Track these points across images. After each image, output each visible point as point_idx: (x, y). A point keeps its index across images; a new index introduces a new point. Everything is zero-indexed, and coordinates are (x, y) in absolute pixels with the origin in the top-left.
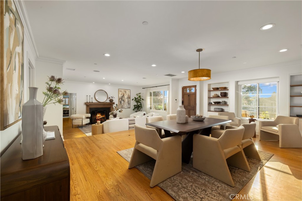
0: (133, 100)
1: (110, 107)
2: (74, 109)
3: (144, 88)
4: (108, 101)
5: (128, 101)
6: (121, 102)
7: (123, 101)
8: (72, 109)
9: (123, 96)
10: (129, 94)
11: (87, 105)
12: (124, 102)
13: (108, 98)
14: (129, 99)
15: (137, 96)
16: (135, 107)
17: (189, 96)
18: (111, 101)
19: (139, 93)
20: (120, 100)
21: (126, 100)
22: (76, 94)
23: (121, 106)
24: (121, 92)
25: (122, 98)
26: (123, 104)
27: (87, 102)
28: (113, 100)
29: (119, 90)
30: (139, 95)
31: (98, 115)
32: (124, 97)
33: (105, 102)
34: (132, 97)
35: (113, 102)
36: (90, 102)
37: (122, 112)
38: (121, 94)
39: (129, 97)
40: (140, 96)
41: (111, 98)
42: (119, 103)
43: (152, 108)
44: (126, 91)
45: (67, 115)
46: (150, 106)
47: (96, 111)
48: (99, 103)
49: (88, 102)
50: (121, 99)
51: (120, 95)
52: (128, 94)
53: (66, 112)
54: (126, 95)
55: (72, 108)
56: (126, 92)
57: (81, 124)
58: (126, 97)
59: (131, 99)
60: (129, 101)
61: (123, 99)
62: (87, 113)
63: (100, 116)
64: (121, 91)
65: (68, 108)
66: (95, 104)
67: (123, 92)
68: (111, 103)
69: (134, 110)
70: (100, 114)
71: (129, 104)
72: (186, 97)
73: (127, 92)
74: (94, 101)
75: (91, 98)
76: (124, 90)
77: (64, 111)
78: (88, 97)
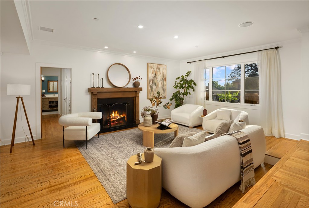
1: (134, 96)
2: (68, 101)
3: (190, 63)
4: (130, 86)
5: (163, 86)
6: (151, 88)
7: (155, 84)
8: (63, 101)
9: (155, 76)
10: (165, 74)
11: (93, 92)
12: (157, 87)
13: (131, 79)
14: (165, 82)
18: (136, 85)
20: (151, 83)
21: (160, 84)
22: (71, 69)
23: (152, 95)
24: (152, 69)
25: (153, 80)
26: (155, 90)
27: (93, 87)
28: (139, 84)
29: (149, 65)
31: (113, 115)
32: (157, 78)
33: (126, 87)
35: (140, 87)
36: (98, 87)
38: (152, 72)
39: (164, 79)
41: (136, 80)
42: (149, 88)
44: (159, 67)
45: (55, 109)
46: (205, 95)
48: (116, 90)
49: (96, 86)
50: (153, 83)
51: (150, 75)
52: (163, 73)
53: (54, 104)
54: (160, 74)
55: (63, 99)
56: (159, 69)
57: (85, 139)
58: (159, 77)
60: (165, 86)
61: (156, 81)
64: (151, 67)
65: (57, 98)
66: (107, 91)
67: (155, 68)
68: (136, 89)
70: (116, 112)
71: (164, 90)
73: (161, 69)
74: (106, 86)
75: (100, 78)
76: (157, 65)
77: (50, 102)
78: (96, 77)
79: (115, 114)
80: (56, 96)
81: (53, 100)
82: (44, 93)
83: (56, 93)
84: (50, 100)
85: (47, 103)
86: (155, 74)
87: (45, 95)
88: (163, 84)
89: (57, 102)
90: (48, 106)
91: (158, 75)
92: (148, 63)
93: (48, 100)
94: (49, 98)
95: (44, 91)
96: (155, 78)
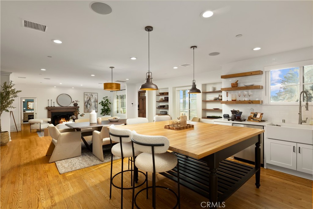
0: (100, 103)
1: (74, 111)
3: (112, 91)
4: (72, 105)
5: (96, 105)
6: (87, 106)
7: (89, 104)
10: (97, 98)
11: (49, 109)
12: (90, 106)
13: (72, 102)
14: (96, 103)
15: (104, 99)
16: (102, 112)
17: (143, 100)
18: (76, 105)
19: (106, 97)
20: (86, 104)
21: (93, 104)
23: (87, 110)
26: (89, 108)
27: (49, 107)
28: (77, 104)
30: (106, 98)
31: (62, 120)
33: (69, 106)
34: (99, 101)
35: (78, 106)
36: (52, 106)
37: (83, 116)
38: (87, 97)
39: (96, 101)
40: (107, 100)
41: (75, 102)
42: (85, 107)
43: (119, 112)
44: (92, 94)
46: (116, 110)
47: (59, 115)
48: (62, 108)
49: (50, 106)
50: (87, 103)
51: (86, 99)
52: (95, 98)
53: (31, 117)
54: (93, 98)
56: (92, 96)
57: (39, 128)
58: (92, 100)
59: (99, 102)
61: (89, 102)
62: (49, 117)
63: (64, 120)
64: (86, 95)
66: (57, 108)
67: (89, 96)
68: (75, 107)
69: (101, 113)
70: (64, 119)
71: (96, 107)
72: (141, 100)
73: (94, 96)
74: (56, 105)
75: (53, 102)
76: (91, 94)
77: (29, 116)
78: (50, 101)
79: (63, 120)
80: (33, 112)
81: (31, 114)
82: (25, 110)
83: (33, 110)
84: (29, 114)
85: (27, 116)
86: (89, 99)
87: (26, 111)
88: (95, 104)
89: (33, 116)
90: (28, 118)
91: (91, 99)
92: (84, 93)
93: (27, 114)
94: (28, 113)
95: (25, 109)
96: (89, 101)
